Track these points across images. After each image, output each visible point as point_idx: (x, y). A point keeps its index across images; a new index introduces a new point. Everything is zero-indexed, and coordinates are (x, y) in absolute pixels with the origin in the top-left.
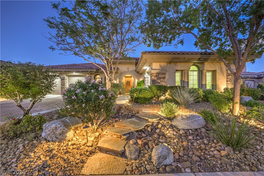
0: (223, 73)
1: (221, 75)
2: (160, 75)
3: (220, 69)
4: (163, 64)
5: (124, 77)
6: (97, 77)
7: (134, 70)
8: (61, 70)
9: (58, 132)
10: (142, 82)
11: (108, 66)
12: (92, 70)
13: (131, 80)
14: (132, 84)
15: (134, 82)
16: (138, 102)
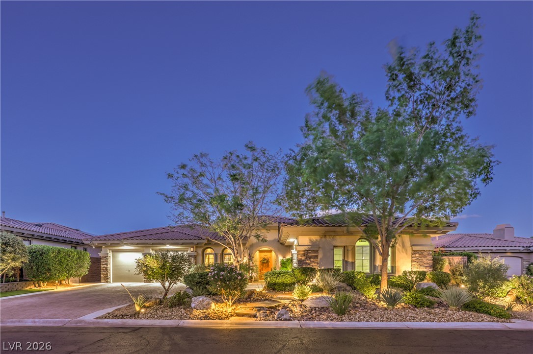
0: (406, 250)
1: (403, 252)
2: (310, 253)
3: (401, 245)
4: (315, 238)
5: (258, 252)
6: (207, 252)
7: (275, 239)
8: (146, 241)
9: (205, 303)
10: (290, 261)
11: (235, 244)
12: (200, 241)
13: (271, 256)
14: (272, 264)
15: (277, 261)
16: (276, 289)
